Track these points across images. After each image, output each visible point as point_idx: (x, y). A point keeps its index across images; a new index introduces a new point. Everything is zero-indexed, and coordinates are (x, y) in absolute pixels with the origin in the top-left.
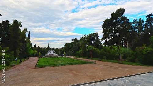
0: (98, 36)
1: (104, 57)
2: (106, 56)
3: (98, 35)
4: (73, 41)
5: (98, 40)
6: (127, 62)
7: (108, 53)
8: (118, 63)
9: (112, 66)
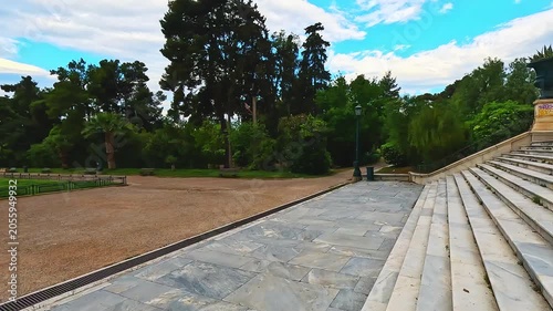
0: (147, 79)
1: (170, 158)
2: (176, 154)
3: (146, 73)
4: (11, 95)
5: (145, 95)
6: (252, 170)
7: (185, 143)
8: (221, 176)
9: (199, 186)
